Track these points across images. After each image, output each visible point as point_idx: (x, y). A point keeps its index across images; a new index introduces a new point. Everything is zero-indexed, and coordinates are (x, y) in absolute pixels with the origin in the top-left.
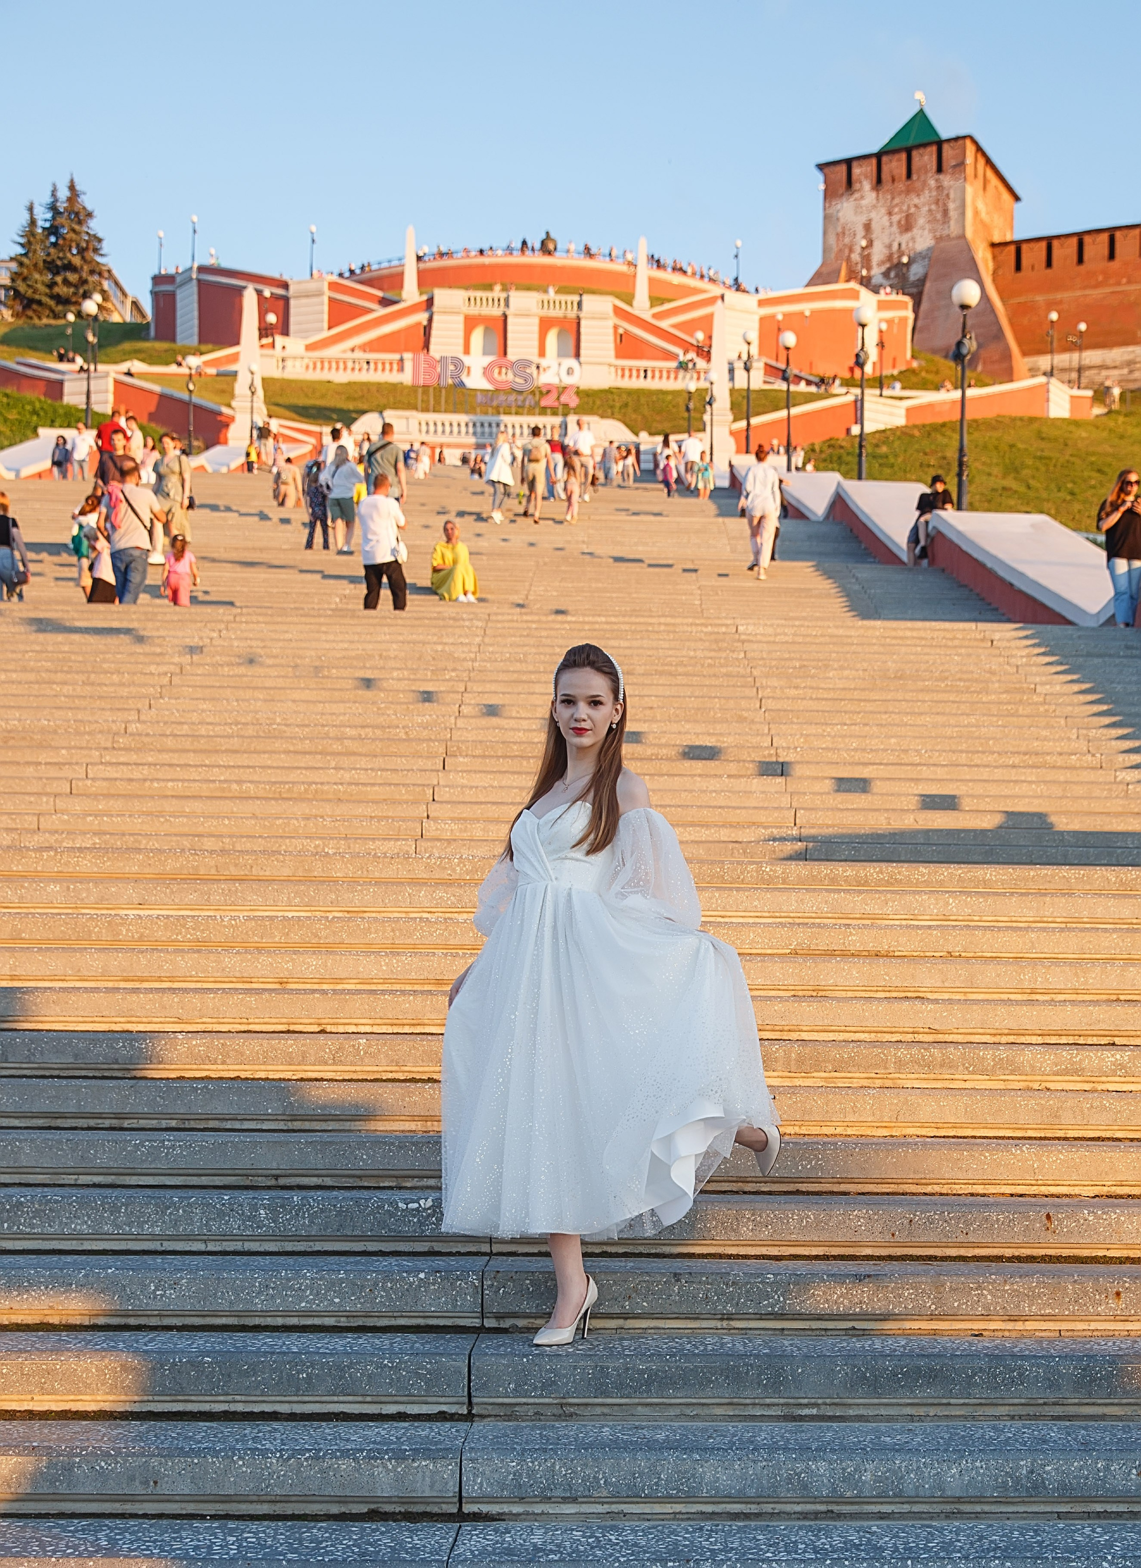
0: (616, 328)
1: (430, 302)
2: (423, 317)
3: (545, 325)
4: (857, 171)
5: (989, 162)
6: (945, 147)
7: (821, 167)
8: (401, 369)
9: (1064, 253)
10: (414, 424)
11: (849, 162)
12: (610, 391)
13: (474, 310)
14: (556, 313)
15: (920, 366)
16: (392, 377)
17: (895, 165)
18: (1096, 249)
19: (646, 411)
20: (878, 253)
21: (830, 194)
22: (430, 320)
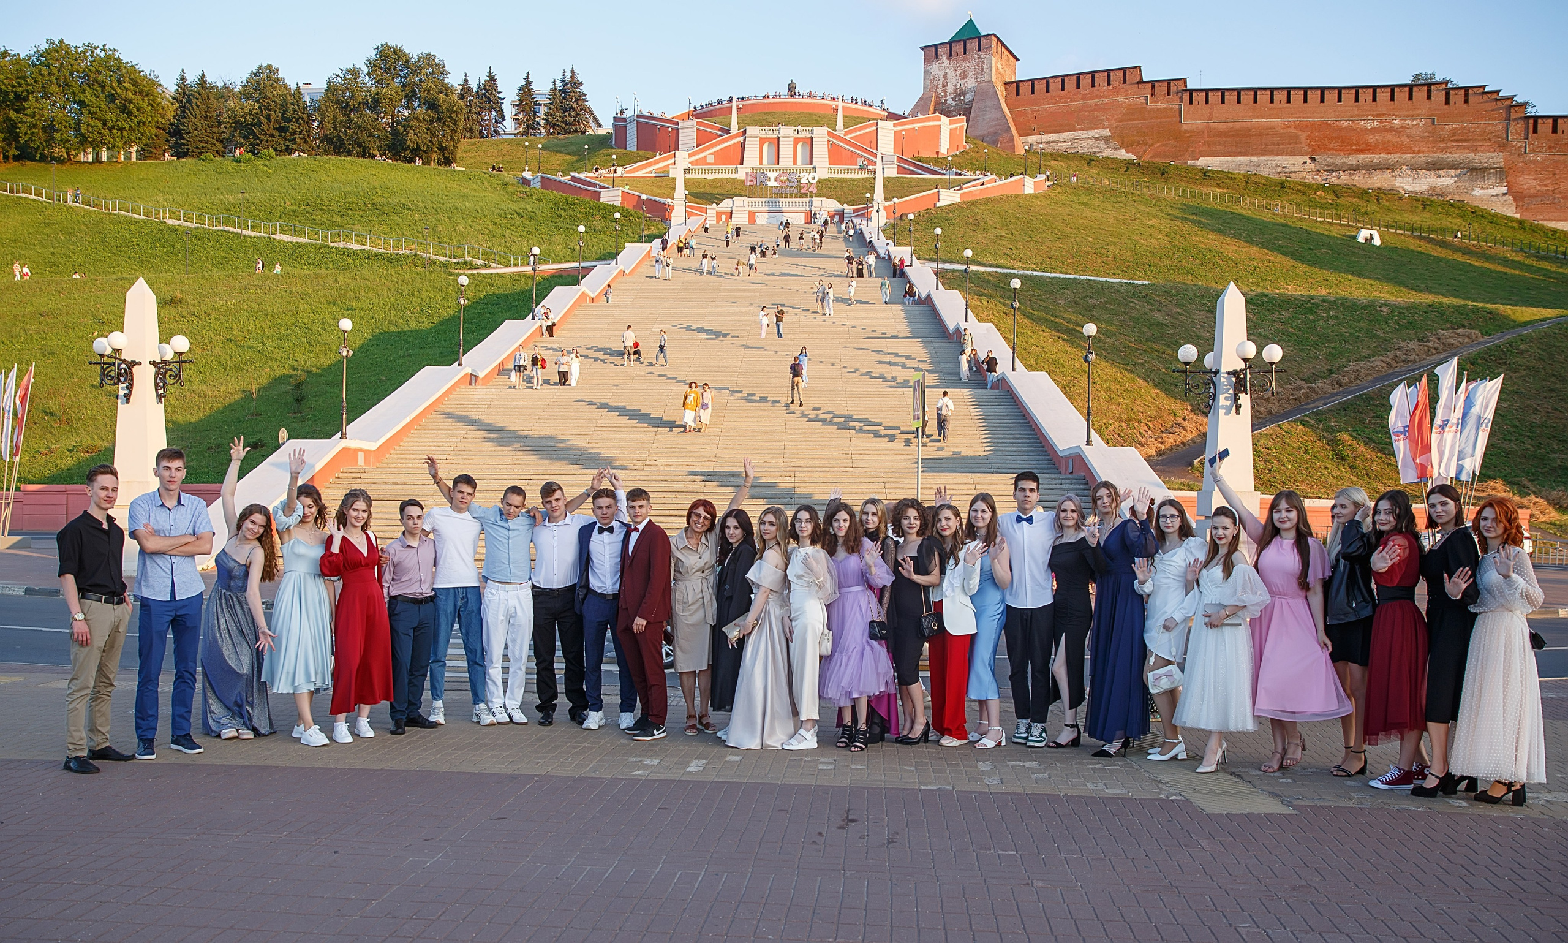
0: (829, 141)
1: (744, 132)
2: (741, 139)
3: (797, 141)
4: (939, 50)
5: (1003, 44)
6: (982, 39)
7: (922, 48)
8: (736, 172)
9: (1040, 87)
10: (746, 203)
11: (936, 46)
12: (827, 180)
13: (763, 134)
14: (802, 134)
15: (970, 148)
16: (733, 176)
17: (958, 48)
18: (1055, 85)
19: (845, 190)
20: (950, 89)
21: (926, 61)
22: (745, 140)
